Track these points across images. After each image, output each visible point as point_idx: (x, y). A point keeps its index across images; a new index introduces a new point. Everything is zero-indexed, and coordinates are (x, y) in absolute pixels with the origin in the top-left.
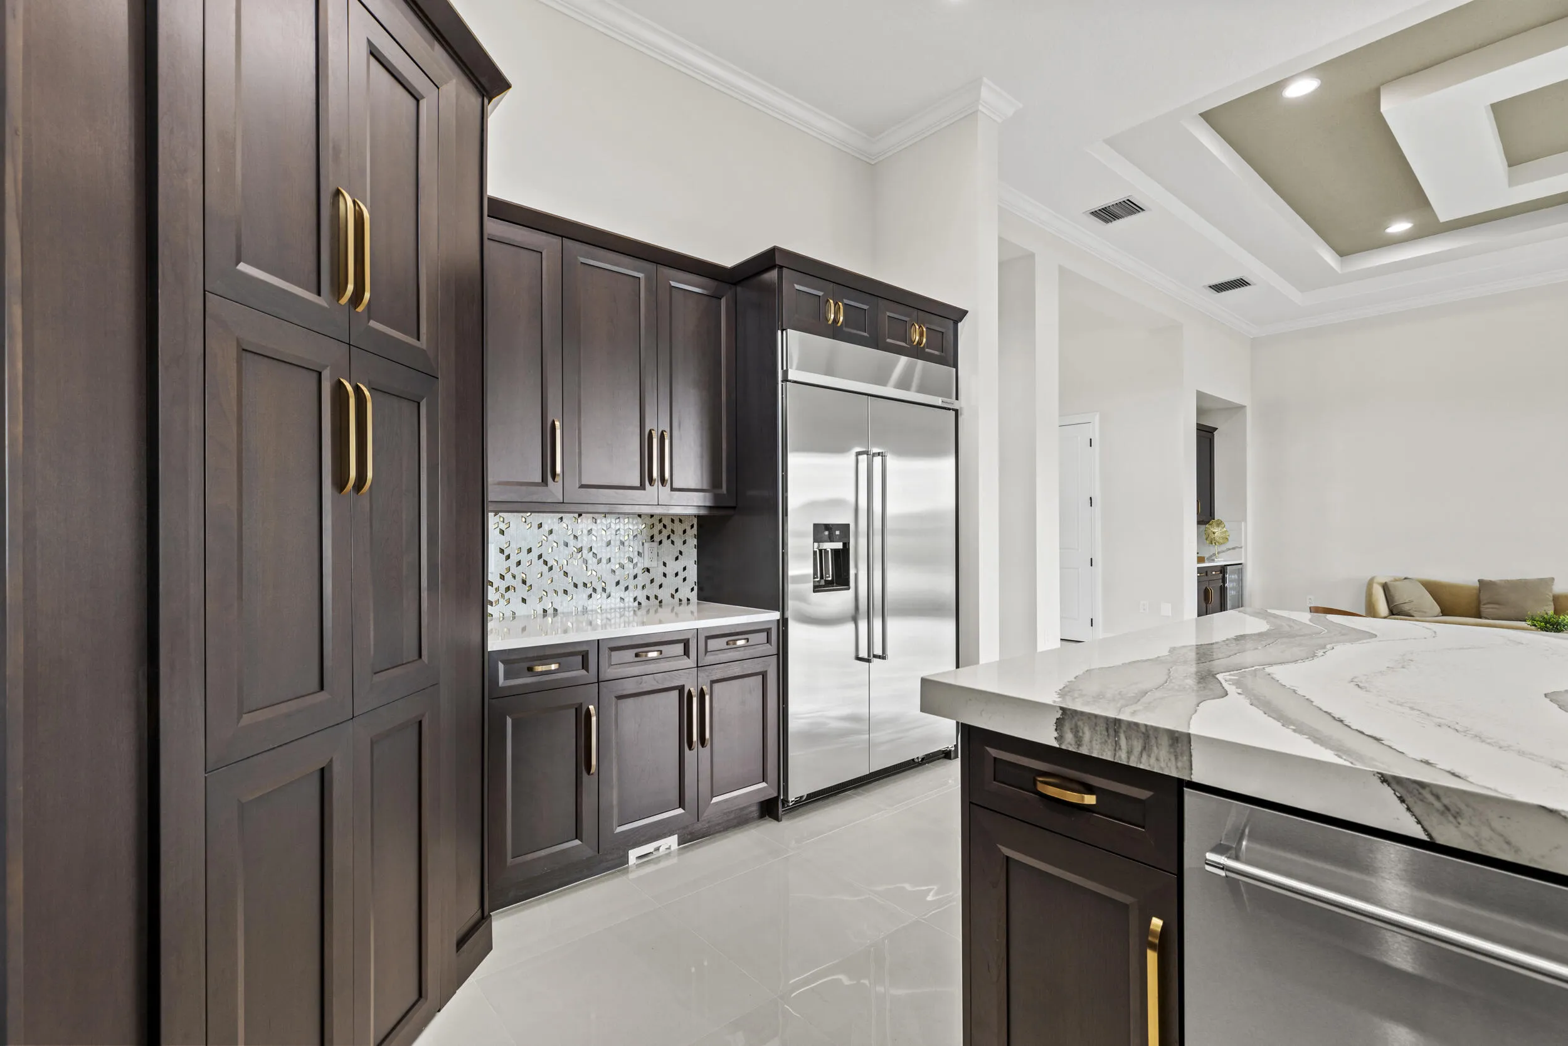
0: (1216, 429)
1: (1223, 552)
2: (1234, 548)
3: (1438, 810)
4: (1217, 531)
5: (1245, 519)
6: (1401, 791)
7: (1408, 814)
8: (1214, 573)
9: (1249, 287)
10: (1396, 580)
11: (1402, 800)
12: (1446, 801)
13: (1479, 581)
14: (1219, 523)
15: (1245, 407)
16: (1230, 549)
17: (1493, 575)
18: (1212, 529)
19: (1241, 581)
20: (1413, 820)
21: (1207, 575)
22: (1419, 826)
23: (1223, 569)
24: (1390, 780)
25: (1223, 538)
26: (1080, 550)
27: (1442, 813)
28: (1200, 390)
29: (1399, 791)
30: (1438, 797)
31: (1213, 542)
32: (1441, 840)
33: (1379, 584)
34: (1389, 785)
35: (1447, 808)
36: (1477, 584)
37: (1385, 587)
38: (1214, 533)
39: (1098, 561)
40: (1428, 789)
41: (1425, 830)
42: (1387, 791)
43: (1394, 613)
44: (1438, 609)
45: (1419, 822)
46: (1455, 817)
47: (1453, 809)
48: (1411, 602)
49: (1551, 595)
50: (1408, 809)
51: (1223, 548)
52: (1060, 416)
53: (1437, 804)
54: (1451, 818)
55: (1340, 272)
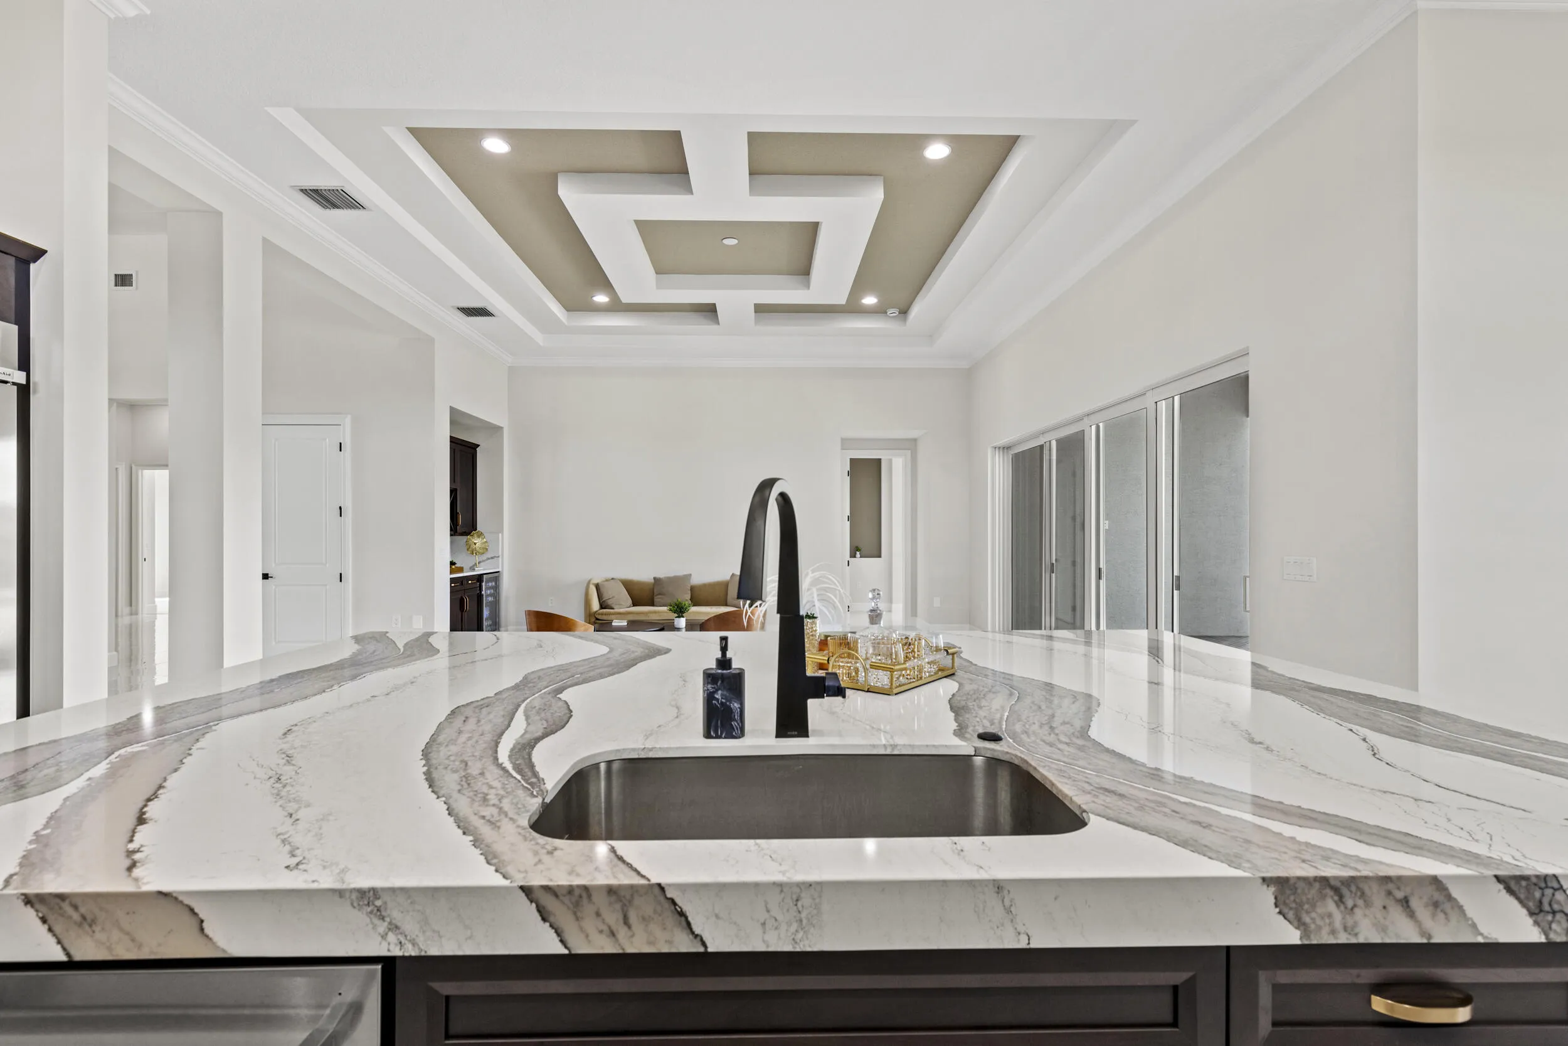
0: (478, 446)
1: (484, 561)
2: (492, 558)
3: (75, 923)
4: (477, 542)
5: (501, 531)
6: (44, 909)
7: (49, 936)
8: (470, 582)
9: (493, 317)
10: (607, 580)
11: (44, 920)
12: (83, 910)
13: (655, 578)
14: (480, 535)
15: (502, 428)
16: (489, 559)
17: (661, 575)
18: (473, 540)
19: (496, 588)
20: (53, 940)
21: (462, 584)
22: (59, 947)
23: (479, 578)
24: (34, 900)
25: (483, 548)
26: (327, 565)
27: (80, 925)
28: (454, 406)
29: (42, 910)
30: (76, 907)
31: (475, 552)
32: (78, 956)
33: (593, 584)
34: (32, 906)
35: (84, 918)
36: (653, 581)
37: (597, 587)
38: (475, 544)
39: (349, 576)
40: (67, 902)
41: (64, 949)
42: (30, 914)
43: (603, 607)
44: (630, 601)
45: (59, 942)
46: (90, 926)
47: (89, 917)
48: (613, 597)
49: (689, 586)
50: (50, 930)
51: (484, 557)
52: (263, 414)
53: (76, 916)
54: (87, 927)
55: (566, 323)
